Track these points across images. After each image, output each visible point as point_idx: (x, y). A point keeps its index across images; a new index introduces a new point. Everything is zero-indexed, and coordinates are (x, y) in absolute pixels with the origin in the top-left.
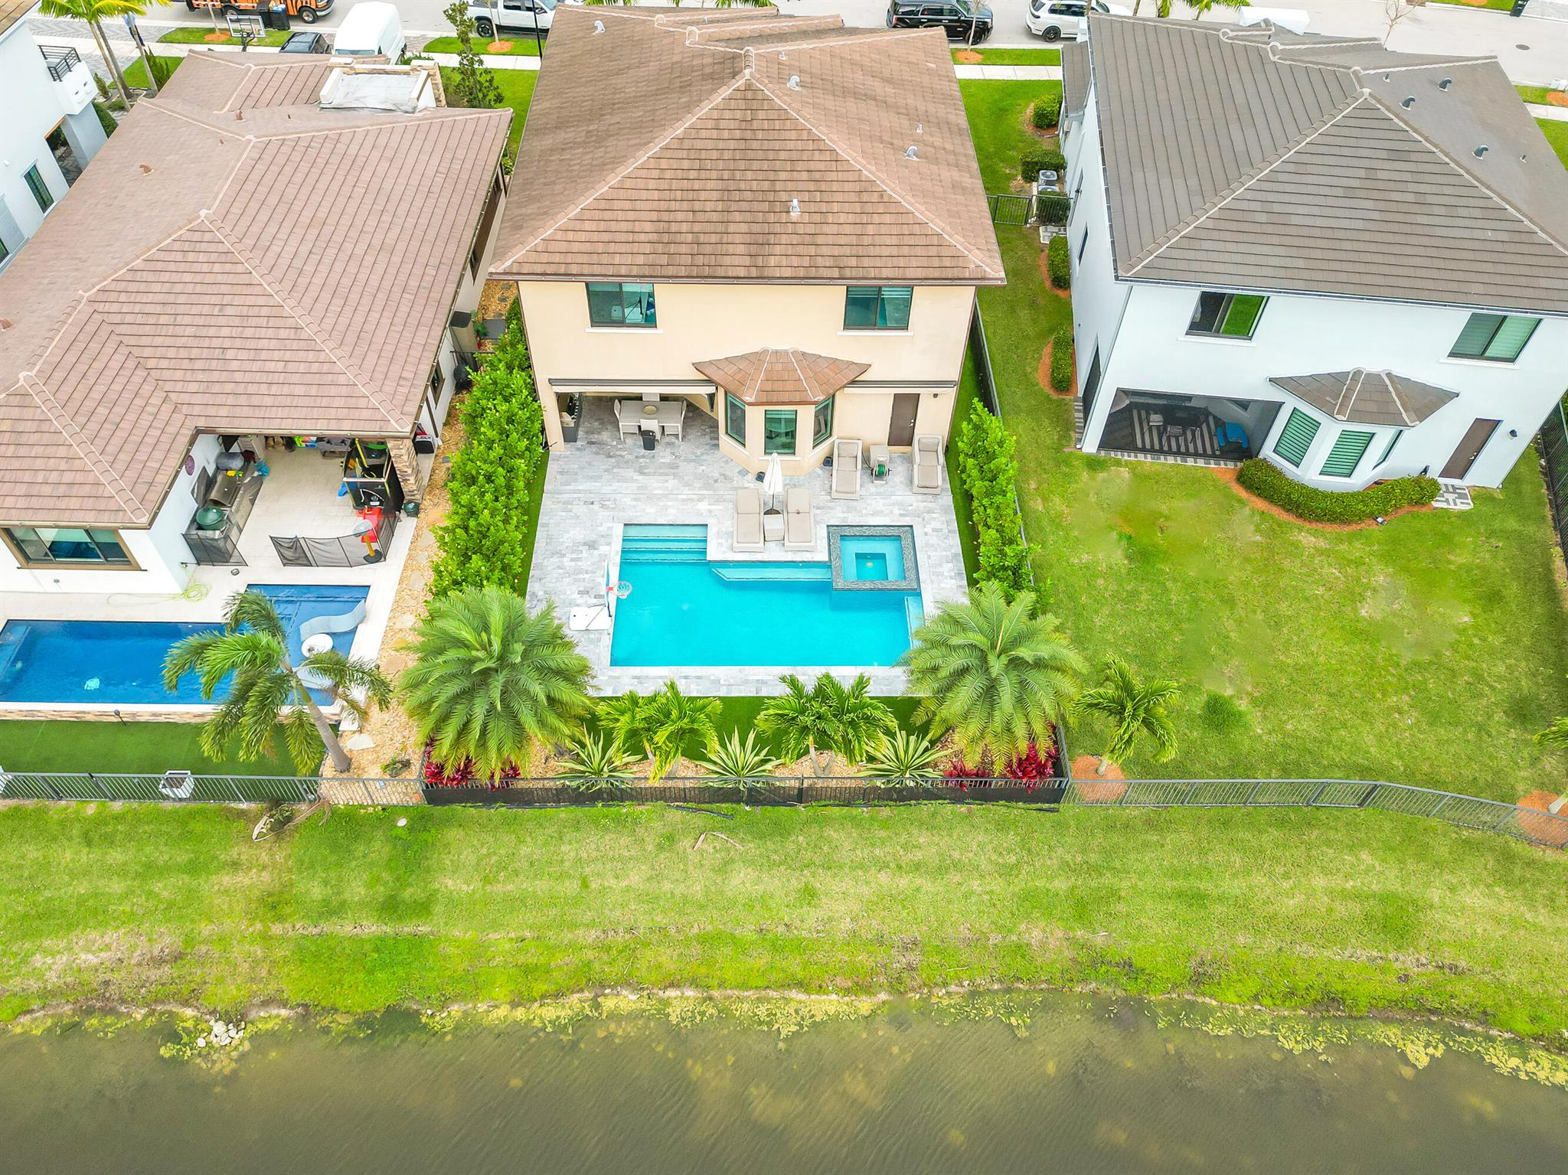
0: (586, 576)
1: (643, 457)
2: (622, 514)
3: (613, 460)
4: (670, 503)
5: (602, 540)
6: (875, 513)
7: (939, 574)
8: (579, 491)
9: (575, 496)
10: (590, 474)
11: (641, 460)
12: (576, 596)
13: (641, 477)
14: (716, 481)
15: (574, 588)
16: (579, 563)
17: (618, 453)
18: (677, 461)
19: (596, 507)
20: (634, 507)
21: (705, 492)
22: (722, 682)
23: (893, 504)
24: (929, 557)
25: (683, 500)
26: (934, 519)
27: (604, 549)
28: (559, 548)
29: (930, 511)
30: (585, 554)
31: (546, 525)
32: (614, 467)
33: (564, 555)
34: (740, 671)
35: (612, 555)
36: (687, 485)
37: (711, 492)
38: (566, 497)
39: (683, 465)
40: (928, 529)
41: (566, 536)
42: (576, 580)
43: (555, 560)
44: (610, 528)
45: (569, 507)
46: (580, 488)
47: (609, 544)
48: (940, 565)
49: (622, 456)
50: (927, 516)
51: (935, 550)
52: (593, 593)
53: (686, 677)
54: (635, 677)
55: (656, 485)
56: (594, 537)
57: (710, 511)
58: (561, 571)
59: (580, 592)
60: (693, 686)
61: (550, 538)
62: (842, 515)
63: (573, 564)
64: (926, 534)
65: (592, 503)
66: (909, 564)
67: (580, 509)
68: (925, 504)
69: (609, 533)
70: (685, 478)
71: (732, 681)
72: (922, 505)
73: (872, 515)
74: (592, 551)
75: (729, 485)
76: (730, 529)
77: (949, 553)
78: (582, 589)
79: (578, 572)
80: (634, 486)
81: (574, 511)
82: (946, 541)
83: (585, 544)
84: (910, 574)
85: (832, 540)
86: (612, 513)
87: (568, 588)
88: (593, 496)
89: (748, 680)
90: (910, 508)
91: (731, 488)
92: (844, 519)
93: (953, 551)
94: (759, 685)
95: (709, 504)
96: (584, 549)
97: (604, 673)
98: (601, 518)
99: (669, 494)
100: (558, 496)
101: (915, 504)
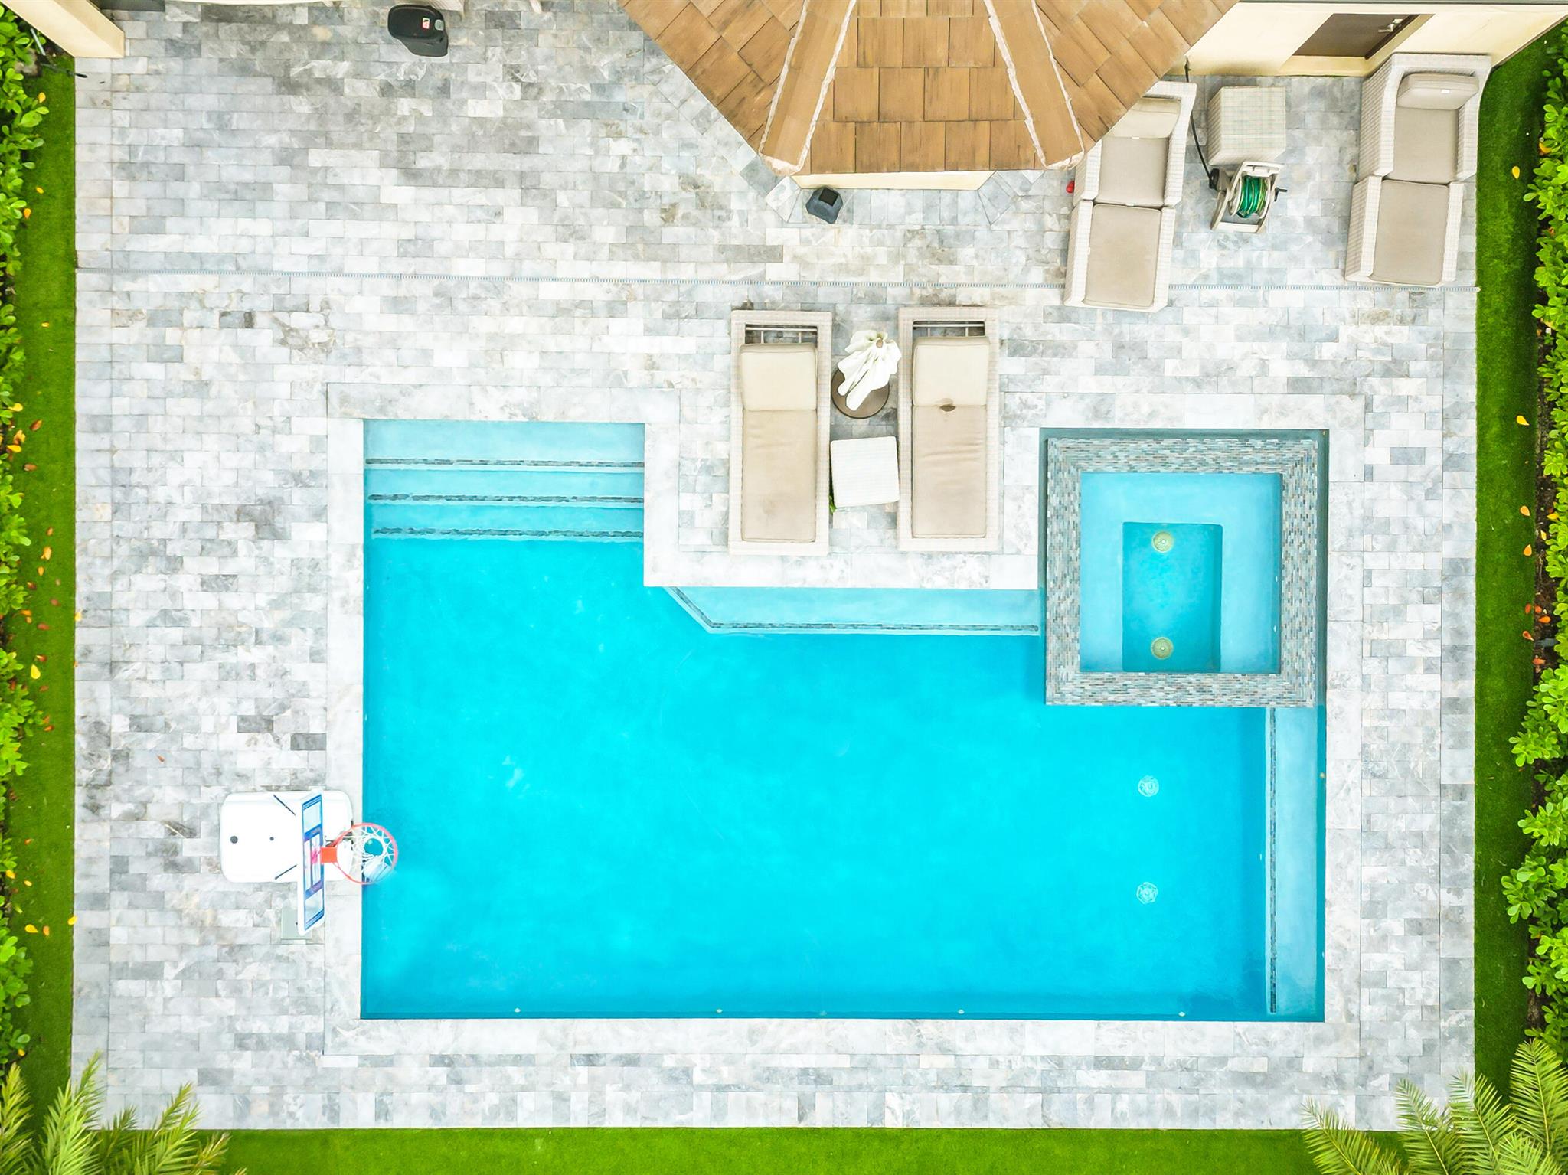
0: (257, 655)
1: (410, 87)
2: (351, 374)
3: (301, 105)
4: (515, 324)
5: (297, 497)
6: (1211, 377)
7: (1390, 652)
8: (198, 263)
9: (188, 283)
10: (232, 174)
11: (405, 105)
12: (232, 739)
14: (668, 214)
15: (223, 703)
16: (231, 600)
17: (320, 67)
18: (531, 113)
19: (263, 337)
20: (393, 341)
22: (698, 1077)
23: (1270, 333)
24: (1368, 574)
25: (561, 310)
26: (1402, 402)
27: (306, 536)
28: (158, 531)
29: (1395, 368)
30: (243, 563)
31: (104, 423)
32: (309, 141)
33: (174, 564)
34: (752, 1036)
35: (337, 560)
36: (571, 232)
37: (651, 271)
38: (152, 289)
39: (547, 127)
41: (175, 475)
42: (228, 673)
43: (149, 581)
44: (319, 444)
45: (172, 335)
46: (201, 244)
47: (319, 514)
48: (1398, 611)
49: (333, 85)
50: (1380, 388)
51: (1391, 548)
52: (286, 726)
53: (590, 1060)
54: (442, 1060)
55: (463, 232)
56: (267, 482)
57: (651, 365)
58: (175, 634)
59: (246, 724)
60: (612, 1094)
61: (120, 480)
62: (1091, 384)
63: (209, 600)
64: (1369, 473)
65: (249, 321)
66: (1299, 606)
67: (210, 350)
68: (1380, 330)
69: (316, 463)
70: (562, 199)
71: (727, 1075)
72: (1372, 334)
73: (1197, 383)
74: (266, 544)
75: (715, 235)
76: (721, 449)
77: (1433, 562)
78: (249, 709)
79: (229, 635)
80: (384, 233)
81: (191, 356)
82: (1432, 506)
83: (242, 514)
84: (1298, 650)
85: (1054, 500)
86: (320, 370)
87: (203, 705)
88: (247, 284)
89: (775, 1070)
90: (1328, 350)
91: (722, 249)
92: (1101, 403)
93: (1448, 550)
94: (809, 1089)
95: (648, 331)
96: (241, 533)
97: (344, 1044)
98: (283, 390)
99: (513, 277)
100: (128, 285)
101: (1346, 332)
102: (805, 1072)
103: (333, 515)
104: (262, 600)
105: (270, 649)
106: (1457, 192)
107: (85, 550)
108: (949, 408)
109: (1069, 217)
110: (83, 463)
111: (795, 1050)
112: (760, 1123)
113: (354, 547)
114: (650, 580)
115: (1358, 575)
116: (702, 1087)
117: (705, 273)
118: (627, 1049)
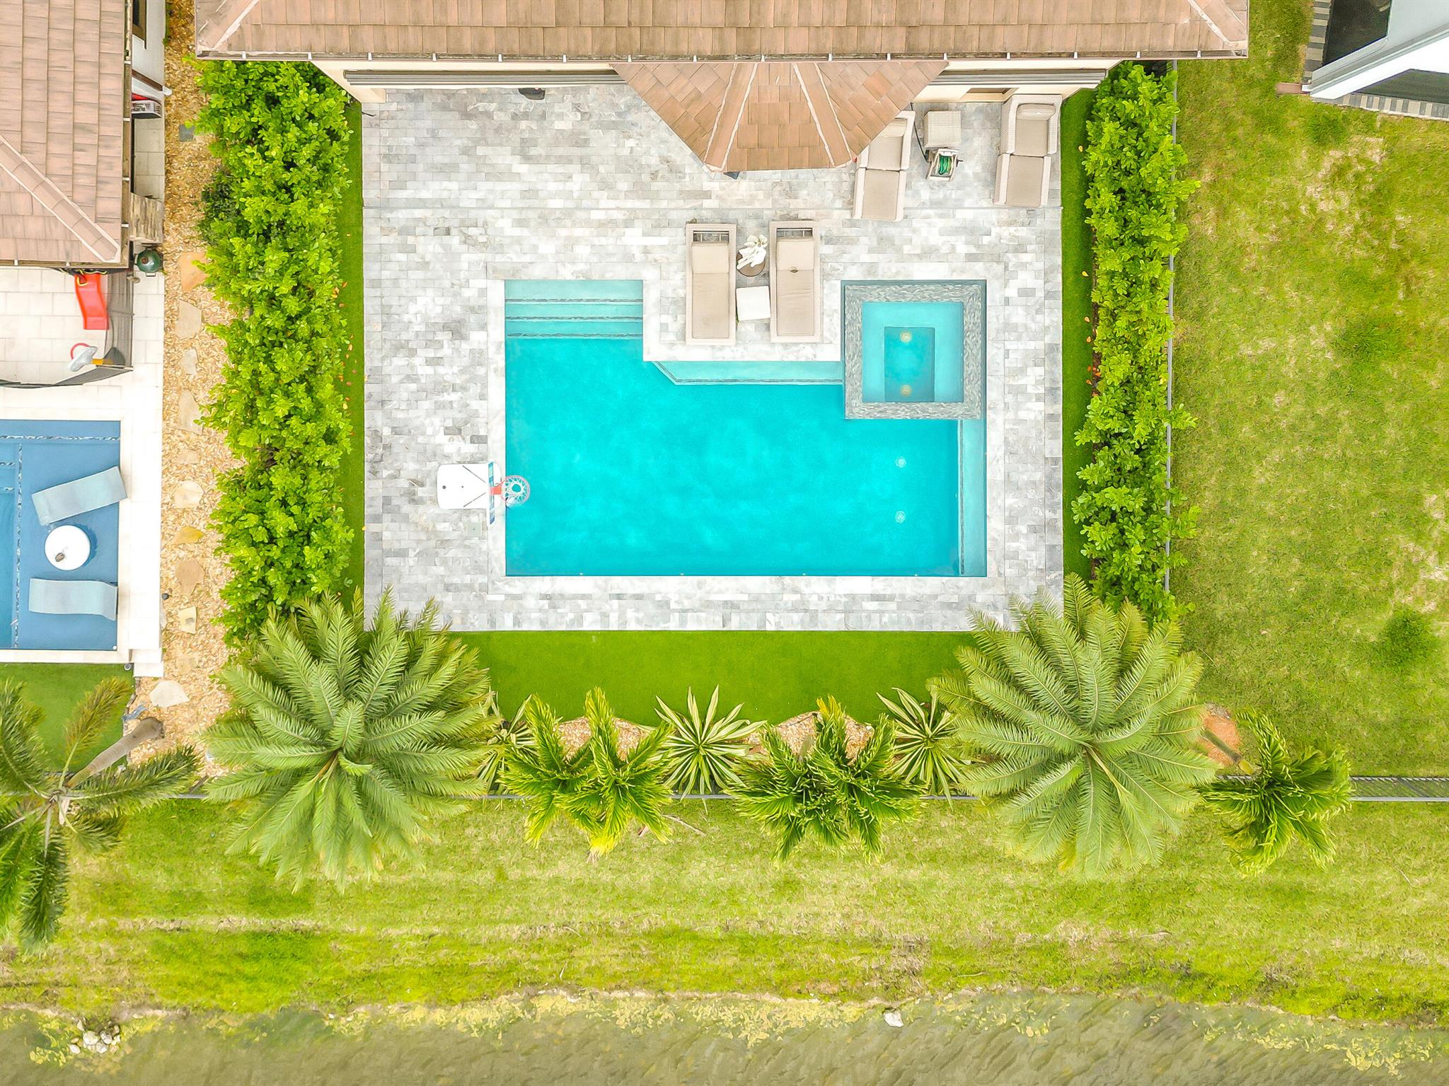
0: (454, 397)
1: (526, 115)
2: (499, 258)
3: (473, 125)
4: (578, 232)
5: (472, 319)
6: (928, 253)
7: (1019, 391)
8: (422, 203)
9: (418, 213)
10: (439, 159)
11: (523, 124)
12: (441, 438)
13: (523, 168)
14: (654, 175)
15: (437, 421)
16: (441, 370)
17: (482, 106)
18: (586, 127)
19: (455, 240)
20: (518, 241)
21: (638, 204)
22: (673, 606)
23: (956, 231)
24: (1007, 352)
25: (602, 224)
26: (1024, 265)
27: (477, 338)
28: (404, 336)
29: (1020, 248)
30: (446, 351)
31: (377, 283)
32: (477, 142)
33: (412, 353)
34: (700, 586)
35: (492, 349)
36: (605, 185)
37: (645, 204)
38: (401, 216)
39: (596, 135)
40: (1012, 292)
41: (413, 308)
42: (440, 406)
43: (400, 361)
44: (483, 292)
45: (411, 240)
46: (425, 194)
47: (483, 327)
48: (1022, 371)
49: (488, 115)
50: (1012, 259)
51: (1019, 339)
52: (468, 432)
53: (619, 597)
54: (546, 597)
55: (553, 186)
56: (457, 311)
57: (646, 251)
58: (413, 386)
59: (448, 431)
60: (630, 614)
61: (386, 311)
62: (866, 258)
63: (429, 370)
64: (1007, 301)
65: (448, 232)
66: (972, 368)
67: (429, 247)
68: (1012, 229)
69: (481, 302)
70: (602, 169)
71: (687, 604)
72: (1007, 232)
73: (920, 257)
74: (457, 342)
75: (677, 186)
76: (681, 292)
77: (1040, 345)
78: (449, 423)
79: (441, 387)
80: (514, 187)
81: (420, 249)
82: (1039, 317)
83: (445, 327)
84: (972, 390)
85: (848, 317)
86: (483, 256)
87: (427, 422)
88: (447, 214)
89: (711, 602)
90: (986, 240)
91: (681, 192)
92: (872, 267)
93: (1048, 340)
94: (728, 611)
95: (645, 234)
96: (444, 337)
97: (498, 589)
98: (465, 266)
99: (576, 208)
100: (389, 215)
101: (995, 231)
102: (726, 602)
103: (489, 328)
104: (455, 369)
105: (459, 394)
106: (1048, 161)
107: (369, 346)
108: (795, 271)
109: (854, 174)
110: (367, 303)
111: (720, 592)
112: (704, 628)
113: (501, 343)
114: (646, 358)
115: (1002, 352)
116: (675, 611)
117: (673, 205)
118: (637, 591)
